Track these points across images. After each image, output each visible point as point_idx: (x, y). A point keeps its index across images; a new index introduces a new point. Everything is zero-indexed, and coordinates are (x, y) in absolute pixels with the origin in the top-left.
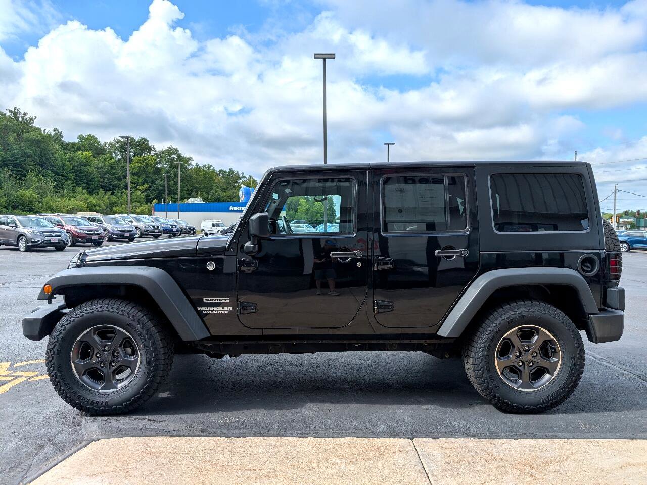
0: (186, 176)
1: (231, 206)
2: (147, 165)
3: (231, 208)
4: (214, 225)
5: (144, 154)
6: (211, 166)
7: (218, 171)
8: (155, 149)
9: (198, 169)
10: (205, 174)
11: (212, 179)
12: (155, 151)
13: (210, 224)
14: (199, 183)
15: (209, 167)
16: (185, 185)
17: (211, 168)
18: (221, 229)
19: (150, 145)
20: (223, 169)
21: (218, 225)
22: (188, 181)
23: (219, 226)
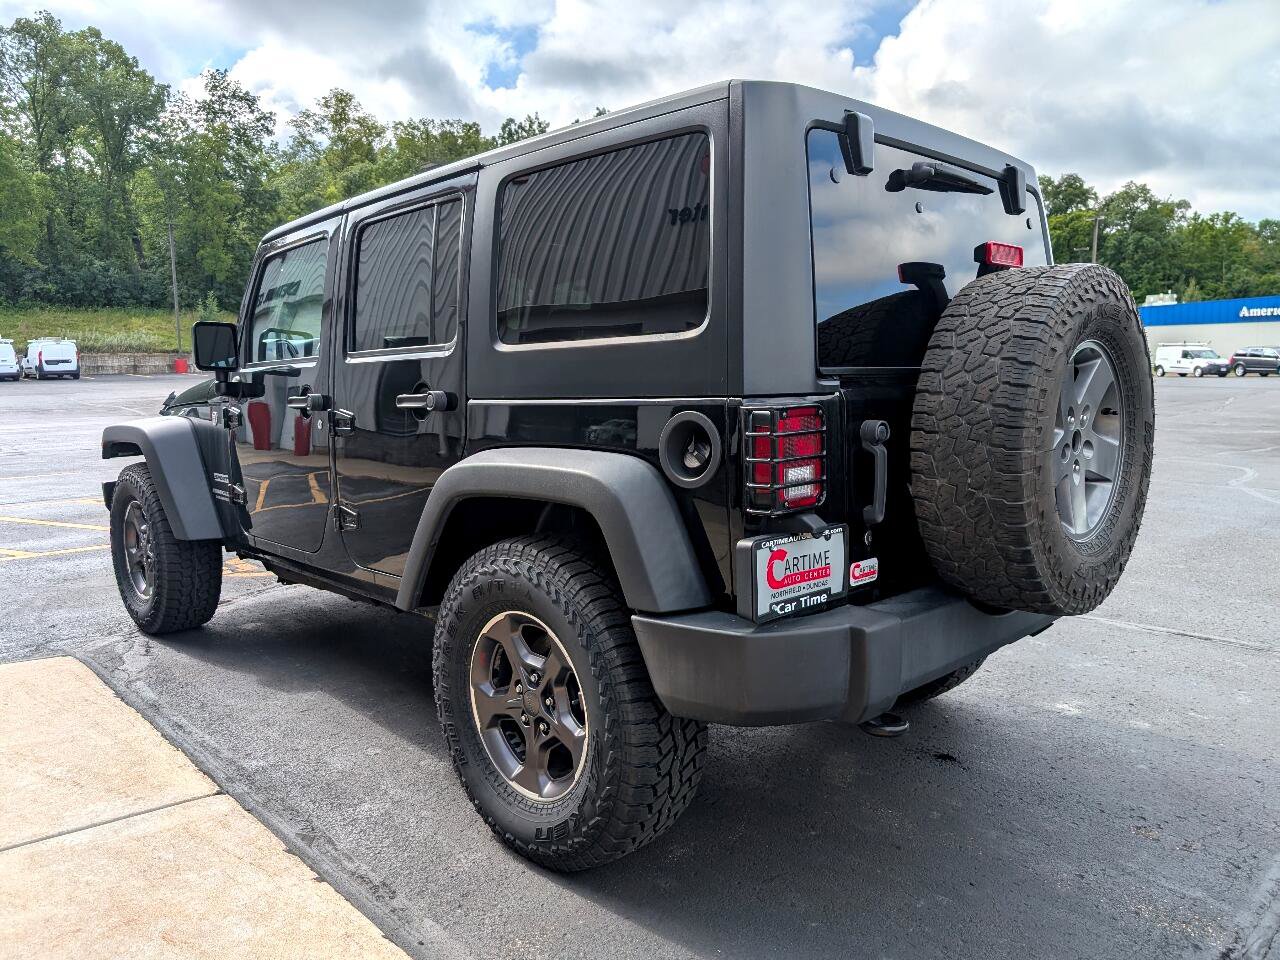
0: (1164, 245)
1: (1245, 309)
2: (1075, 230)
3: (1244, 312)
4: (1185, 355)
5: (1072, 210)
6: (1233, 215)
7: (1257, 224)
8: (1095, 194)
9: (1199, 228)
10: (1214, 237)
11: (1233, 245)
12: (1096, 198)
13: (1179, 351)
14: (1200, 258)
15: (1227, 218)
16: (1159, 266)
17: (1233, 221)
18: (1203, 363)
19: (1086, 187)
20: (1270, 219)
21: (1198, 355)
22: (1170, 256)
23: (1199, 357)
